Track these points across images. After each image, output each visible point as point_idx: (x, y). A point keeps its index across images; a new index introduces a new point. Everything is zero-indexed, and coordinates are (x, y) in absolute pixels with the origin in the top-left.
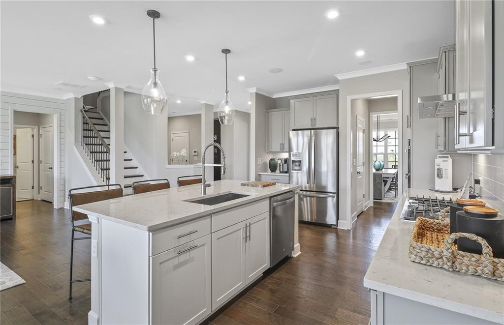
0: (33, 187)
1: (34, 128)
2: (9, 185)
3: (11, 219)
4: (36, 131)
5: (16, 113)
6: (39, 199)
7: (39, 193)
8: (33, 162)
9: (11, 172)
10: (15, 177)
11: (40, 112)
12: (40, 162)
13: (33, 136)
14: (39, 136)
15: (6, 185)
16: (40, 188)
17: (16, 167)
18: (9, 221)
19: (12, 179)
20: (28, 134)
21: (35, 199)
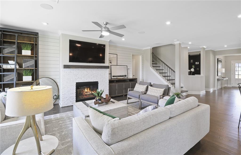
19: (136, 79)
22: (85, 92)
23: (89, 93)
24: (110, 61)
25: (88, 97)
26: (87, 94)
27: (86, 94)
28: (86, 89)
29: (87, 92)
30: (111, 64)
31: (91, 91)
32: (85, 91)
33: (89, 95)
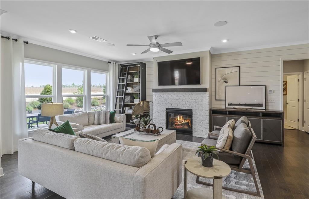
0: (298, 120)
1: (300, 74)
2: (280, 118)
3: (280, 145)
4: (301, 76)
5: (285, 62)
6: (304, 131)
7: (303, 126)
8: (299, 100)
9: (281, 108)
10: (283, 113)
11: (305, 59)
12: (304, 101)
13: (299, 80)
14: (304, 79)
15: (278, 118)
16: (304, 122)
17: (286, 104)
18: (279, 147)
19: (282, 114)
20: (295, 79)
21: (300, 129)
22: (177, 121)
23: (182, 123)
24: (225, 80)
25: (180, 127)
26: (180, 123)
27: (178, 123)
28: (179, 117)
29: (180, 121)
30: (227, 84)
31: (184, 120)
32: (178, 119)
33: (182, 124)
